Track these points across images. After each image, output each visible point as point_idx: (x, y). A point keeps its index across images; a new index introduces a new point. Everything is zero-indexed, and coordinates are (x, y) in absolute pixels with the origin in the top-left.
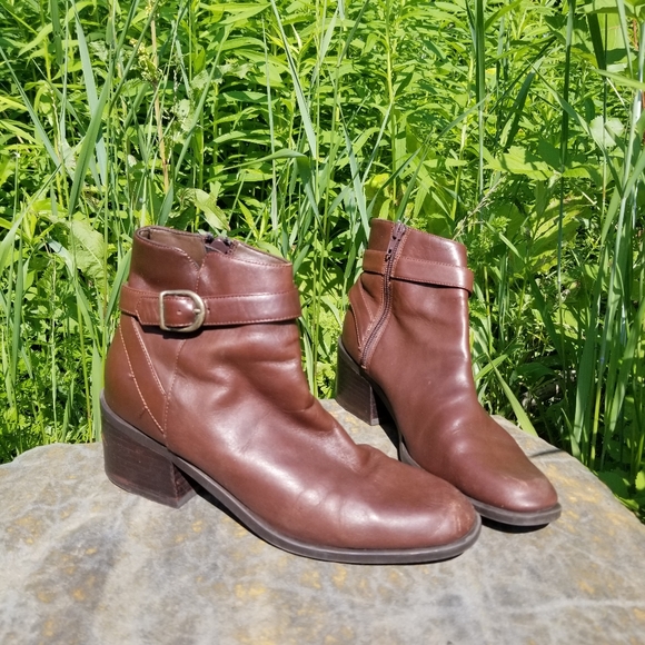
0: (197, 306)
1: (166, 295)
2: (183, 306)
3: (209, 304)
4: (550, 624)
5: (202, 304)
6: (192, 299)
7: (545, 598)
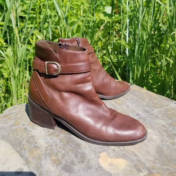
0: (58, 67)
1: (48, 63)
2: (53, 67)
3: (62, 66)
4: (157, 114)
5: (60, 67)
6: (56, 65)
7: (153, 110)
